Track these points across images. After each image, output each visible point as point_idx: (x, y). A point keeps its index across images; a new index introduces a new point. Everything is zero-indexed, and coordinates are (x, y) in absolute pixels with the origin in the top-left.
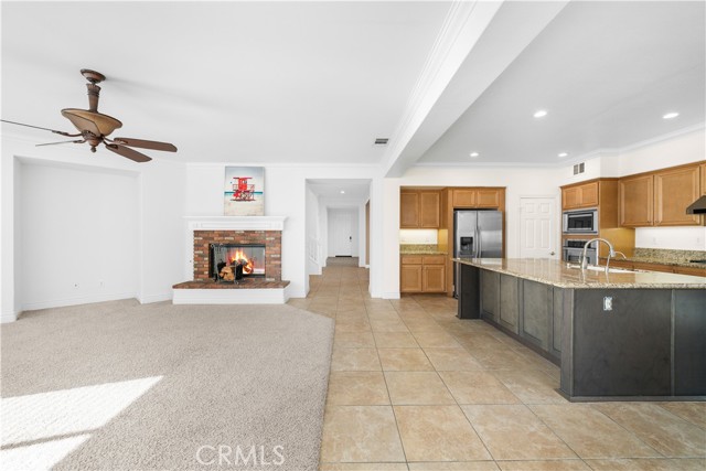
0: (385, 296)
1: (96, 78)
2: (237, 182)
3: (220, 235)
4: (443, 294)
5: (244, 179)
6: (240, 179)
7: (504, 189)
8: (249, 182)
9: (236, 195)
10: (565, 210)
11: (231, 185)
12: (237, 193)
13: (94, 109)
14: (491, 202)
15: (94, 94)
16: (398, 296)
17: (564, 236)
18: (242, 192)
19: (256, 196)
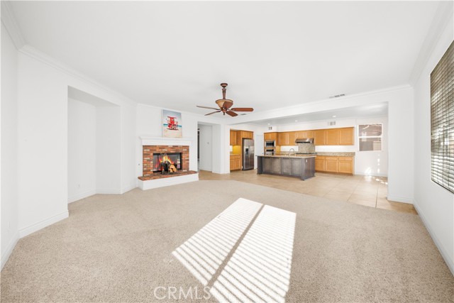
0: (226, 173)
1: (224, 85)
2: (169, 119)
3: (160, 148)
4: (239, 170)
5: (173, 118)
6: (171, 118)
7: (252, 132)
8: (175, 120)
9: (169, 126)
10: (265, 140)
11: (167, 121)
12: (170, 125)
13: (224, 98)
14: (250, 136)
15: (224, 92)
16: (229, 172)
17: (265, 148)
18: (172, 125)
19: (179, 128)
